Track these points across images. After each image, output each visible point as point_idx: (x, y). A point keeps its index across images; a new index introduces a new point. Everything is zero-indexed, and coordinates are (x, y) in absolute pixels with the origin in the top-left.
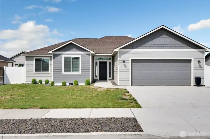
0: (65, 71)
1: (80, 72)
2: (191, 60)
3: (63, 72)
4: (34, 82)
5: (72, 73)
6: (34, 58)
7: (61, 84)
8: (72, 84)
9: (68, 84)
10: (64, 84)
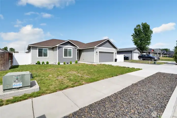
0: (64, 56)
1: (72, 57)
2: (113, 53)
3: (64, 57)
4: (39, 63)
5: (68, 57)
6: (38, 48)
7: (63, 64)
8: (68, 63)
9: (66, 63)
10: (65, 64)
